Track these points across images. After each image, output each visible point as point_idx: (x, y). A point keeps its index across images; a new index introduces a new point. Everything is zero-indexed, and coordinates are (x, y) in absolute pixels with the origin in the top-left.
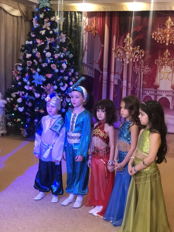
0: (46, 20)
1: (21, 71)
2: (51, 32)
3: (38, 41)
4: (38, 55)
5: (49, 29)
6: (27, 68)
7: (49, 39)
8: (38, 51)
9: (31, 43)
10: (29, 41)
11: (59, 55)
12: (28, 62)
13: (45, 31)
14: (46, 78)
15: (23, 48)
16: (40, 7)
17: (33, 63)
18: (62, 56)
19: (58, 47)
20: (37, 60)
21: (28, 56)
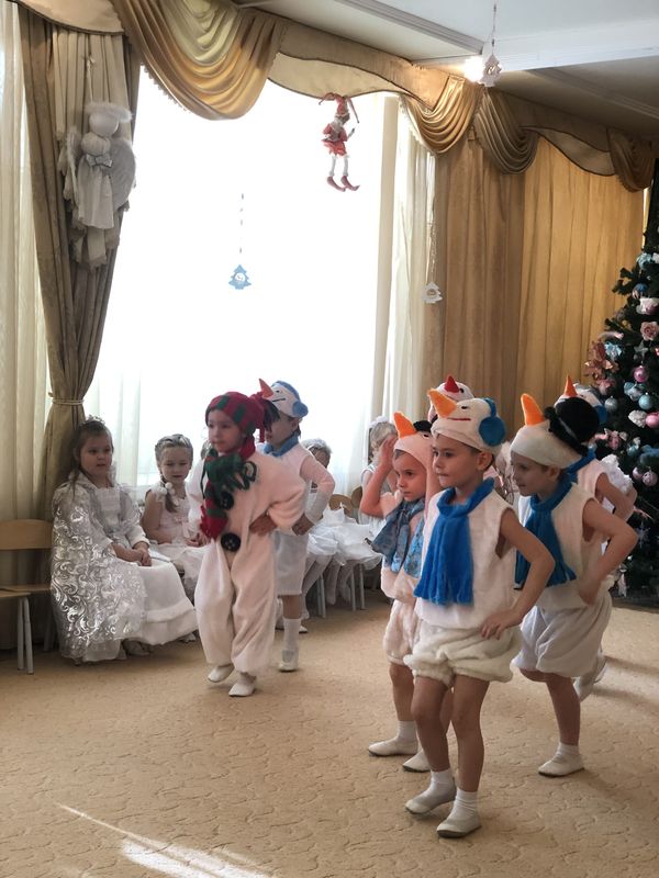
1: (619, 359)
6: (642, 348)
10: (651, 251)
15: (626, 281)
21: (647, 304)
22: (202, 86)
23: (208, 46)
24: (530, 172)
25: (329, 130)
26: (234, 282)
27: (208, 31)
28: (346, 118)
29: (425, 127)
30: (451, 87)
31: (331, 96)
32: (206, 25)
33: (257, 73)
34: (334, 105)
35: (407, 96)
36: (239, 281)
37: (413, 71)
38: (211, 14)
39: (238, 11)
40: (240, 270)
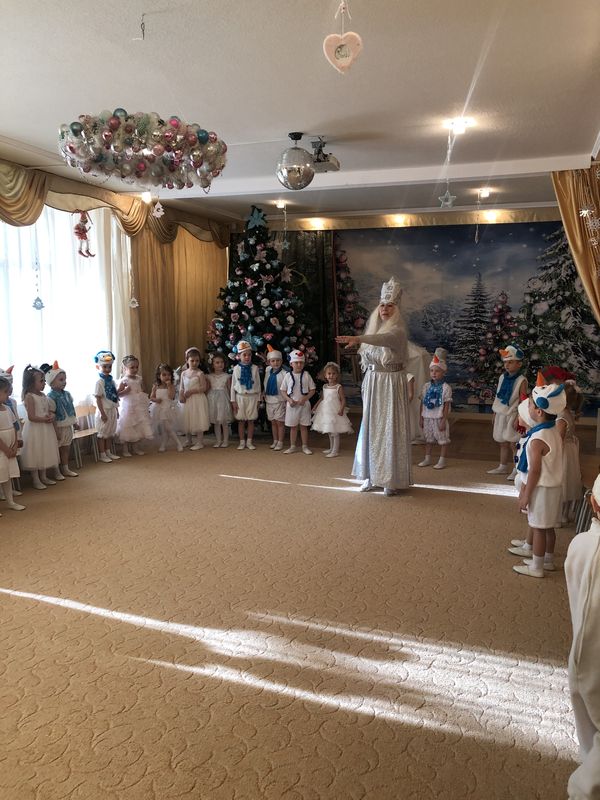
0: (258, 248)
1: (222, 330)
2: (268, 266)
3: (248, 282)
4: (249, 304)
5: (264, 261)
6: (232, 326)
7: (266, 278)
8: (249, 297)
9: (237, 284)
10: (233, 281)
11: (281, 302)
12: (232, 315)
13: (257, 265)
14: (264, 340)
15: (223, 293)
16: (251, 226)
17: (242, 316)
18: (287, 304)
19: (279, 290)
20: (248, 310)
21: (232, 305)
22: (10, 209)
23: (12, 189)
24: (176, 243)
25: (78, 228)
26: (35, 306)
27: (11, 181)
28: (87, 221)
29: (124, 224)
30: (136, 204)
31: (77, 211)
32: (10, 178)
33: (39, 201)
34: (79, 215)
35: (114, 209)
36: (38, 305)
37: (116, 197)
38: (12, 173)
39: (27, 171)
40: (38, 299)
